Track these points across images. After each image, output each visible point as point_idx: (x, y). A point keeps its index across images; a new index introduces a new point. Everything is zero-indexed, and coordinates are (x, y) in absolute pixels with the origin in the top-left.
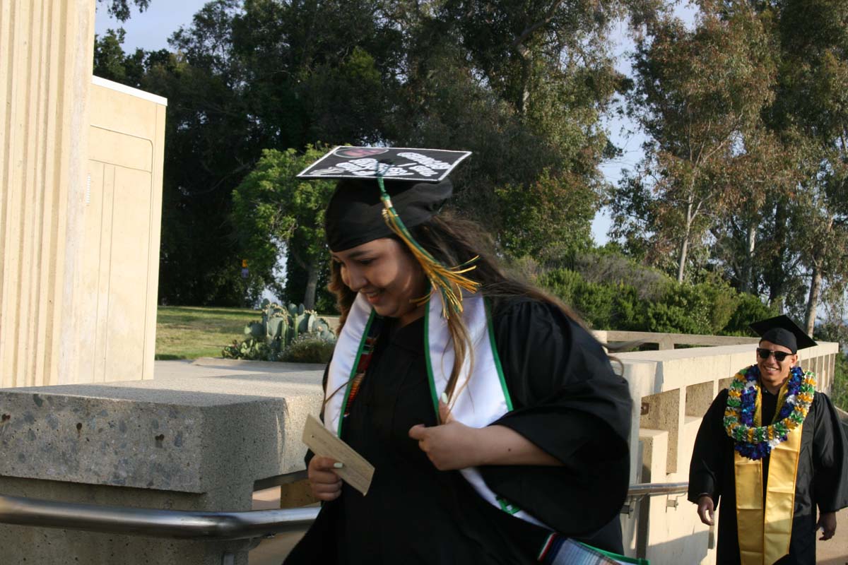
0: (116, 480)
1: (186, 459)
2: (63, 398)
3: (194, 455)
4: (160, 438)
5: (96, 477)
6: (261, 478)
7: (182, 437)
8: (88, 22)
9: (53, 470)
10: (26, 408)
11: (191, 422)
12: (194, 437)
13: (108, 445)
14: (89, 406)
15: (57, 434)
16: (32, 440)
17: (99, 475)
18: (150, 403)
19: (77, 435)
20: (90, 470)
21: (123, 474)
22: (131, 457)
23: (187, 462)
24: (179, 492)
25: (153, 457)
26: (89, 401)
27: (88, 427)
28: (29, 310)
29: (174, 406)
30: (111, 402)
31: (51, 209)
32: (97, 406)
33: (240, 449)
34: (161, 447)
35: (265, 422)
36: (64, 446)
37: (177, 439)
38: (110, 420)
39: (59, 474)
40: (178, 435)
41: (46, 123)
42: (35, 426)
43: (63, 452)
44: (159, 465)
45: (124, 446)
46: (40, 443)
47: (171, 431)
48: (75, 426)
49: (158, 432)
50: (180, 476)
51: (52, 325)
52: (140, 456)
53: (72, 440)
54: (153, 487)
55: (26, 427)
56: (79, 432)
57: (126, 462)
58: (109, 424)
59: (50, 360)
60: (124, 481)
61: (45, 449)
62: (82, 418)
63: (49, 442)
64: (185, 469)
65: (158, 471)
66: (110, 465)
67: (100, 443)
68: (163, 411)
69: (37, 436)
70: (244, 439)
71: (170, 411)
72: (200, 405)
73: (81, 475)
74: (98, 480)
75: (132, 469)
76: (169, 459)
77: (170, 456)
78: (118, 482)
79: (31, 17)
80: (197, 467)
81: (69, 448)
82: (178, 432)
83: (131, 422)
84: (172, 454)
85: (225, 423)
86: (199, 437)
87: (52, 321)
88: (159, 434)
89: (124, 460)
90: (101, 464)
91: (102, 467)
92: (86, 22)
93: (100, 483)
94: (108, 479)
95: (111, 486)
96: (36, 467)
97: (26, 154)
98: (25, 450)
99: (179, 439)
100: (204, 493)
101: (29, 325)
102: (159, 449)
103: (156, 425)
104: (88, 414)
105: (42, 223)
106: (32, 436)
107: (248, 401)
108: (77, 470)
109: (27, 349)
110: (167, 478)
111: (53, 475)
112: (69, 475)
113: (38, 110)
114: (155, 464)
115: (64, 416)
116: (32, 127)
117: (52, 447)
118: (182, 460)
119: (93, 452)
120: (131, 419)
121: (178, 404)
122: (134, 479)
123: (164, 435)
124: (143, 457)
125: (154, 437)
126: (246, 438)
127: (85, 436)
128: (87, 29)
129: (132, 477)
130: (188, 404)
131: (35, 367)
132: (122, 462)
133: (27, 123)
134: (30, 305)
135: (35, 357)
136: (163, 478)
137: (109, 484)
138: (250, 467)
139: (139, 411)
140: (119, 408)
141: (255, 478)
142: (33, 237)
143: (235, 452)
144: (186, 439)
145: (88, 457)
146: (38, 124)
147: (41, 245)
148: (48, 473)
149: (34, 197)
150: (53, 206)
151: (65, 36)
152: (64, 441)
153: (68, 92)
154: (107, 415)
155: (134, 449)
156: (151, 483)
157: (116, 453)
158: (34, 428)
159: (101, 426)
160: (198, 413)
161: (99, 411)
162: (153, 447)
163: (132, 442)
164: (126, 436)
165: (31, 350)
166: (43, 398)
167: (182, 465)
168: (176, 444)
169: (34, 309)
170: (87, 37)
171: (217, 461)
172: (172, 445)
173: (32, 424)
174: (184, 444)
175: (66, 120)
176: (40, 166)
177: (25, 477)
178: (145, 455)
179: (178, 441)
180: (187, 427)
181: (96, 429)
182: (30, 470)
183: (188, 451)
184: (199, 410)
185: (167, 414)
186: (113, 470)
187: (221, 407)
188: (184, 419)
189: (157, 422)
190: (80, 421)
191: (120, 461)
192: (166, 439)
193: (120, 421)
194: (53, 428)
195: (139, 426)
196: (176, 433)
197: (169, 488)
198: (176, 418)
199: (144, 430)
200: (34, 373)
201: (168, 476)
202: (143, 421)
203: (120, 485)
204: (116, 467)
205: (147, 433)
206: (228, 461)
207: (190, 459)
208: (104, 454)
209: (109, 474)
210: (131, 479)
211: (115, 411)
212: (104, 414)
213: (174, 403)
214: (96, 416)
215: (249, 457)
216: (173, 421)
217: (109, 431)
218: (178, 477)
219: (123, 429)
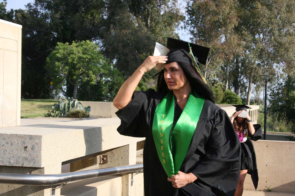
0: (9, 164)
1: (36, 155)
3: (39, 153)
4: (26, 147)
5: (2, 163)
6: (64, 161)
11: (38, 141)
12: (39, 147)
13: (6, 151)
17: (3, 162)
21: (12, 161)
22: (15, 155)
24: (34, 167)
25: (24, 155)
29: (31, 135)
30: (7, 135)
32: (2, 136)
33: (56, 150)
34: (26, 151)
35: (65, 140)
37: (32, 147)
38: (7, 141)
40: (33, 146)
44: (26, 157)
45: (12, 151)
47: (30, 145)
49: (25, 145)
52: (18, 154)
54: (24, 166)
57: (13, 157)
58: (6, 143)
60: (13, 164)
64: (36, 159)
65: (25, 160)
66: (7, 158)
67: (3, 150)
68: (27, 137)
71: (30, 138)
72: (40, 135)
74: (3, 164)
75: (16, 159)
76: (30, 155)
77: (30, 154)
78: (11, 164)
83: (15, 142)
85: (51, 141)
90: (4, 158)
91: (4, 159)
93: (3, 165)
94: (7, 164)
95: (8, 166)
99: (33, 147)
100: (43, 168)
102: (25, 152)
103: (24, 143)
110: (29, 162)
114: (24, 158)
118: (35, 155)
120: (15, 141)
121: (32, 135)
122: (16, 163)
123: (28, 146)
125: (23, 147)
126: (58, 146)
130: (36, 134)
136: (28, 163)
137: (7, 165)
138: (60, 157)
139: (18, 138)
140: (10, 137)
141: (62, 161)
143: (54, 152)
144: (36, 147)
154: (5, 139)
155: (16, 152)
156: (23, 165)
157: (9, 154)
159: (3, 144)
160: (40, 138)
161: (2, 138)
162: (23, 151)
163: (15, 149)
164: (13, 147)
167: (35, 157)
168: (32, 149)
171: (48, 155)
172: (30, 149)
174: (35, 150)
178: (20, 154)
179: (33, 149)
180: (36, 143)
181: (2, 145)
183: (37, 152)
185: (28, 139)
186: (8, 160)
188: (35, 140)
189: (24, 141)
191: (11, 157)
192: (28, 148)
193: (10, 142)
195: (18, 143)
196: (32, 146)
197: (30, 166)
198: (31, 140)
202: (19, 141)
203: (11, 166)
204: (10, 159)
205: (21, 146)
206: (52, 155)
207: (38, 155)
208: (5, 154)
209: (7, 162)
210: (15, 163)
211: (8, 138)
212: (4, 139)
213: (31, 134)
214: (1, 140)
215: (59, 153)
216: (31, 141)
217: (6, 145)
218: (33, 162)
219: (12, 145)
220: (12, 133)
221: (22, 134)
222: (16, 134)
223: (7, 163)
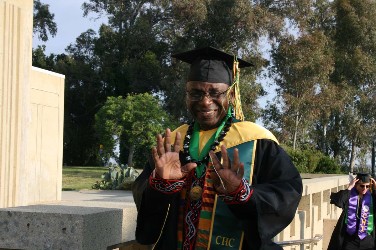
0: (45, 248)
2: (21, 212)
3: (80, 237)
4: (65, 229)
5: (36, 247)
6: (110, 245)
7: (74, 229)
8: (29, 43)
9: (17, 245)
10: (4, 217)
11: (78, 221)
12: (80, 228)
13: (41, 233)
14: (33, 216)
15: (18, 229)
16: (7, 231)
17: (37, 247)
18: (60, 214)
19: (27, 229)
20: (34, 244)
21: (49, 246)
22: (52, 238)
23: (77, 239)
25: (62, 238)
26: (33, 214)
27: (32, 225)
28: (5, 172)
29: (70, 215)
30: (42, 214)
31: (14, 126)
32: (36, 215)
33: (100, 233)
34: (65, 233)
35: (111, 220)
36: (21, 234)
39: (19, 247)
40: (72, 228)
41: (11, 88)
42: (8, 225)
43: (21, 236)
45: (48, 233)
46: (11, 233)
47: (69, 226)
48: (26, 225)
49: (64, 226)
50: (74, 246)
51: (16, 178)
53: (25, 231)
55: (5, 226)
56: (28, 228)
57: (49, 240)
58: (42, 223)
59: (15, 193)
60: (49, 249)
61: (13, 235)
62: (29, 221)
63: (15, 232)
64: (76, 243)
65: (64, 244)
66: (42, 242)
67: (38, 232)
68: (65, 217)
69: (10, 229)
70: (102, 228)
71: (69, 217)
72: (81, 214)
73: (29, 247)
74: (37, 249)
75: (52, 243)
76: (69, 239)
77: (69, 237)
79: (4, 42)
80: (81, 242)
81: (24, 235)
82: (73, 226)
84: (70, 237)
85: (94, 222)
86: (82, 228)
87: (16, 176)
88: (64, 228)
89: (49, 239)
90: (38, 242)
92: (28, 44)
96: (9, 244)
97: (3, 102)
98: (4, 236)
101: (5, 178)
103: (62, 223)
104: (32, 219)
105: (10, 133)
106: (7, 230)
107: (104, 211)
108: (28, 244)
109: (4, 188)
110: (68, 247)
111: (17, 247)
112: (24, 247)
113: (8, 83)
114: (62, 241)
115: (21, 220)
116: (5, 90)
117: (16, 235)
118: (75, 239)
119: (35, 236)
120: (51, 221)
121: (72, 214)
123: (66, 227)
124: (57, 238)
125: (62, 229)
126: (103, 228)
127: (31, 229)
128: (29, 47)
129: (53, 247)
130: (77, 214)
131: (8, 196)
132: (48, 240)
133: (3, 88)
134: (5, 169)
135: (8, 192)
136: (66, 247)
138: (105, 241)
139: (55, 218)
140: (46, 216)
141: (107, 246)
142: (6, 138)
143: (98, 234)
144: (76, 229)
145: (32, 239)
146: (8, 89)
147: (10, 143)
148: (15, 246)
149: (7, 121)
150: (15, 125)
151: (19, 50)
152: (22, 232)
153: (21, 74)
154: (41, 220)
155: (53, 234)
156: (61, 249)
157: (45, 236)
158: (8, 227)
159: (38, 224)
160: (81, 217)
161: (37, 218)
162: (61, 233)
163: (52, 231)
164: (49, 229)
165: (6, 189)
166: (12, 213)
167: (75, 241)
168: (71, 232)
169: (7, 171)
170: (29, 50)
171: (90, 239)
172: (70, 232)
173: (7, 224)
174: (75, 232)
175: (20, 87)
176: (9, 107)
177: (4, 248)
178: (58, 237)
179: (73, 231)
180: (77, 224)
181: (36, 226)
182: (7, 245)
183: (77, 235)
184: (82, 216)
185: (68, 219)
186: (44, 244)
187: (92, 215)
188: (75, 220)
190: (29, 223)
191: (47, 240)
192: (67, 230)
193: (46, 222)
194: (17, 226)
195: (55, 224)
196: (72, 227)
198: (71, 220)
199: (57, 226)
200: (8, 199)
201: (69, 246)
202: (57, 222)
204: (45, 243)
205: (59, 227)
206: (95, 238)
207: (78, 238)
208: (40, 237)
209: (42, 246)
210: (52, 248)
211: (44, 218)
212: (39, 219)
213: (70, 213)
214: (36, 220)
215: (104, 236)
216: (70, 222)
217: (41, 227)
218: (73, 247)
219: (48, 226)
220: (49, 212)
221: (60, 213)
222: (53, 212)
223: (43, 248)
